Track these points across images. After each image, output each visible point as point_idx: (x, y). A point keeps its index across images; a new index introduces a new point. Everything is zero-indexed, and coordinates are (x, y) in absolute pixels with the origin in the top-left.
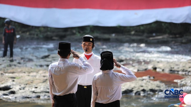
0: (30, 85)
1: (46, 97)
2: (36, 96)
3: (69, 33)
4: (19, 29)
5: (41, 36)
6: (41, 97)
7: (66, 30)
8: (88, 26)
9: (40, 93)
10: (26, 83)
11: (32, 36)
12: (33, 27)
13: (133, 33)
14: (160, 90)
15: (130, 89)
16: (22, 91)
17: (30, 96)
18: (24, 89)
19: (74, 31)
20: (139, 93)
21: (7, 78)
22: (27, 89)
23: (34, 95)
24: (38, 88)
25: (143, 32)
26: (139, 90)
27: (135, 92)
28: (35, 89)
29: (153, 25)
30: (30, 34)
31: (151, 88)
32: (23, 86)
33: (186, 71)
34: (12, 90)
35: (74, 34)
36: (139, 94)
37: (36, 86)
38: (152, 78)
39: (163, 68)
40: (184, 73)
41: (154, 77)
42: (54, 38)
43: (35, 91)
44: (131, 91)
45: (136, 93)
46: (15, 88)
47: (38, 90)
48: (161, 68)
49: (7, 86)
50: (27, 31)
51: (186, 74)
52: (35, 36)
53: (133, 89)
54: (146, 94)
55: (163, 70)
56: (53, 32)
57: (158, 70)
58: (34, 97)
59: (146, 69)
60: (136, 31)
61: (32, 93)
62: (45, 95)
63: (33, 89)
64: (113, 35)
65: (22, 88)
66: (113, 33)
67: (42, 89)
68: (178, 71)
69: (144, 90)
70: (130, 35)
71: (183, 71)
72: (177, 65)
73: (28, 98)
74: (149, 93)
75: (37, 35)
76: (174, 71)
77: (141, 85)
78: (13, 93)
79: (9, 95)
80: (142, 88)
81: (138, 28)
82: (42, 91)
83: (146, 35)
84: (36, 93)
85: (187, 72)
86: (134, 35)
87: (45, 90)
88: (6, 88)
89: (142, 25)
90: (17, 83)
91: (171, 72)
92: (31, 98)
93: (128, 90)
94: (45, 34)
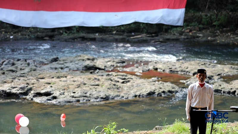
0: (68, 91)
1: (85, 101)
2: (76, 100)
3: (56, 33)
4: (10, 30)
5: (33, 36)
6: (81, 101)
7: (53, 30)
8: (75, 27)
9: (79, 97)
10: (63, 88)
11: (24, 36)
12: (23, 27)
13: (114, 32)
14: (176, 91)
15: (153, 91)
16: (62, 96)
17: (71, 101)
18: (63, 94)
19: (61, 31)
20: (160, 94)
21: (44, 84)
22: (66, 94)
23: (74, 99)
24: (76, 93)
25: (123, 31)
26: (159, 92)
27: (157, 93)
28: (74, 94)
29: (132, 25)
30: (22, 35)
31: (169, 90)
32: (62, 91)
33: (184, 71)
34: (53, 95)
35: (61, 34)
36: (161, 96)
37: (74, 91)
38: (160, 79)
39: (163, 69)
40: (183, 73)
41: (161, 78)
42: (46, 38)
43: (75, 96)
44: (154, 93)
45: (158, 95)
46: (56, 94)
47: (76, 95)
48: (161, 69)
49: (48, 91)
50: (18, 32)
51: (184, 74)
52: (27, 37)
53: (155, 91)
54: (166, 95)
55: (164, 71)
56: (43, 32)
57: (159, 70)
58: (75, 101)
59: (149, 70)
60: (117, 31)
61: (72, 98)
62: (84, 99)
63: (72, 94)
64: (97, 34)
65: (62, 93)
66: (96, 33)
67: (80, 94)
68: (177, 72)
69: (164, 92)
70: (112, 34)
71: (182, 71)
72: (173, 66)
73: (70, 102)
74: (168, 94)
75: (29, 35)
76: (174, 71)
77: (160, 87)
78: (55, 98)
79: (52, 100)
80: (162, 90)
81: (119, 28)
82: (80, 96)
83: (126, 34)
84: (75, 97)
85: (185, 73)
86: (115, 34)
87: (82, 95)
88: (47, 94)
89: (123, 26)
90: (56, 89)
91: (171, 72)
92: (72, 102)
93: (151, 92)
94: (36, 35)
